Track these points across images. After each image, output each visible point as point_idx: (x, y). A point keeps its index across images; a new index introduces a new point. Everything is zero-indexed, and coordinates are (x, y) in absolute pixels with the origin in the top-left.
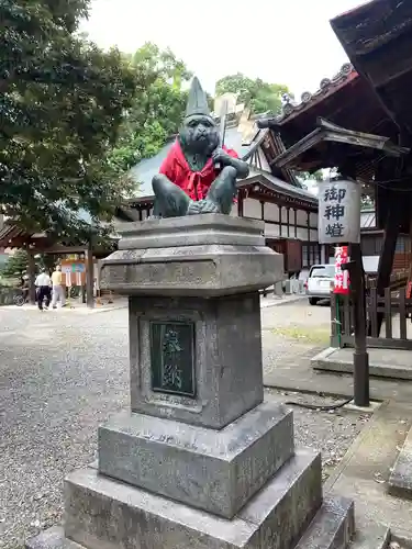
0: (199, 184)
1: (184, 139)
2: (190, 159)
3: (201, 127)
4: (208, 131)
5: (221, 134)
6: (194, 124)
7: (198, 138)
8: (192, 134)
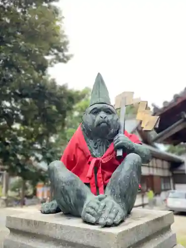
0: (100, 171)
1: (86, 126)
2: (92, 143)
3: (102, 114)
4: (109, 117)
5: (121, 121)
6: (96, 112)
7: (99, 124)
8: (94, 121)
